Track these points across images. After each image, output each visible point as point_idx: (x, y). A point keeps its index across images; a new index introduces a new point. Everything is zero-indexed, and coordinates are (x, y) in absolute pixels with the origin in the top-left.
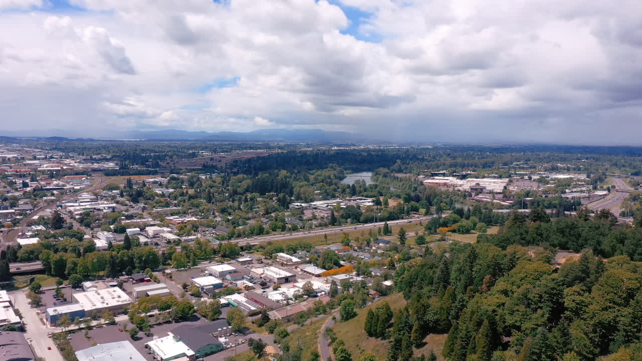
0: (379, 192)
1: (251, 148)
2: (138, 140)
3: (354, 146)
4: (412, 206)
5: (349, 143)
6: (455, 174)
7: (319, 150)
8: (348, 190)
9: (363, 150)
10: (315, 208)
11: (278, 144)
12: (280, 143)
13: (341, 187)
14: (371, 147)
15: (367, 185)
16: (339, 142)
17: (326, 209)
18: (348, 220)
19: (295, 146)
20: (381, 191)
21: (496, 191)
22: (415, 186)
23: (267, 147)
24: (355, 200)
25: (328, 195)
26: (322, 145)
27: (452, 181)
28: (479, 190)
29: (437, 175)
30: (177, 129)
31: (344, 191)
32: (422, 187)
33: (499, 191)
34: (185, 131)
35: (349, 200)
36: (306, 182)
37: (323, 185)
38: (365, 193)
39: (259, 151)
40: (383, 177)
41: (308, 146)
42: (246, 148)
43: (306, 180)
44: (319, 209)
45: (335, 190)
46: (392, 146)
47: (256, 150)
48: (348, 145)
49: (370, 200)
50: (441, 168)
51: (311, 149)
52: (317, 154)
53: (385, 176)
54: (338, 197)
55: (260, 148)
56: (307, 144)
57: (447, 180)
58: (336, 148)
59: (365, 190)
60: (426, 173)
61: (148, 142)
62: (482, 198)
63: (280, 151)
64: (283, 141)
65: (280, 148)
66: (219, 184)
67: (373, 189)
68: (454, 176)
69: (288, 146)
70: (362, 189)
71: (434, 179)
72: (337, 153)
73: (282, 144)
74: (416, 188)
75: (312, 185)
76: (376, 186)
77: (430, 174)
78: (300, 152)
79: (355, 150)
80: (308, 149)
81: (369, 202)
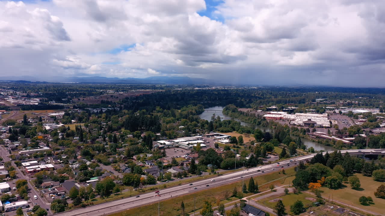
0: (232, 128)
1: (142, 88)
2: (74, 83)
3: (209, 87)
4: (267, 147)
5: (206, 85)
6: (284, 109)
7: (186, 90)
8: (206, 126)
9: (214, 90)
10: (178, 147)
11: (161, 86)
12: (162, 85)
13: (201, 122)
14: (219, 88)
15: (222, 120)
16: (199, 85)
17: (187, 148)
18: (209, 165)
19: (172, 87)
20: (234, 126)
21: (324, 126)
22: (259, 120)
23: (154, 87)
24: (213, 136)
25: (190, 131)
26: (189, 86)
27: (285, 116)
28: (311, 125)
29: (271, 110)
30: (101, 76)
31: (203, 126)
32: (265, 122)
33: (327, 126)
34: (105, 78)
35: (208, 136)
36: (172, 118)
37: (186, 121)
38: (221, 129)
39: (147, 90)
40: (232, 112)
41: (180, 87)
42: (139, 88)
43: (173, 116)
44: (181, 148)
45: (196, 126)
46: (233, 87)
47: (146, 89)
48: (205, 87)
49: (226, 135)
50: (270, 104)
51: (181, 89)
52: (184, 93)
53: (234, 111)
54: (198, 132)
55: (148, 89)
56: (179, 86)
57: (281, 114)
58: (197, 88)
59: (221, 125)
60: (262, 108)
61: (80, 84)
62: (321, 134)
63: (161, 90)
64: (164, 84)
65: (162, 88)
66: (104, 118)
67: (227, 125)
68: (284, 111)
69: (166, 87)
70: (218, 124)
71: (270, 114)
72: (197, 92)
73: (163, 86)
74: (260, 122)
75: (178, 120)
76: (229, 122)
77: (265, 109)
78: (174, 91)
79: (209, 89)
80: (179, 89)
81: (225, 138)
